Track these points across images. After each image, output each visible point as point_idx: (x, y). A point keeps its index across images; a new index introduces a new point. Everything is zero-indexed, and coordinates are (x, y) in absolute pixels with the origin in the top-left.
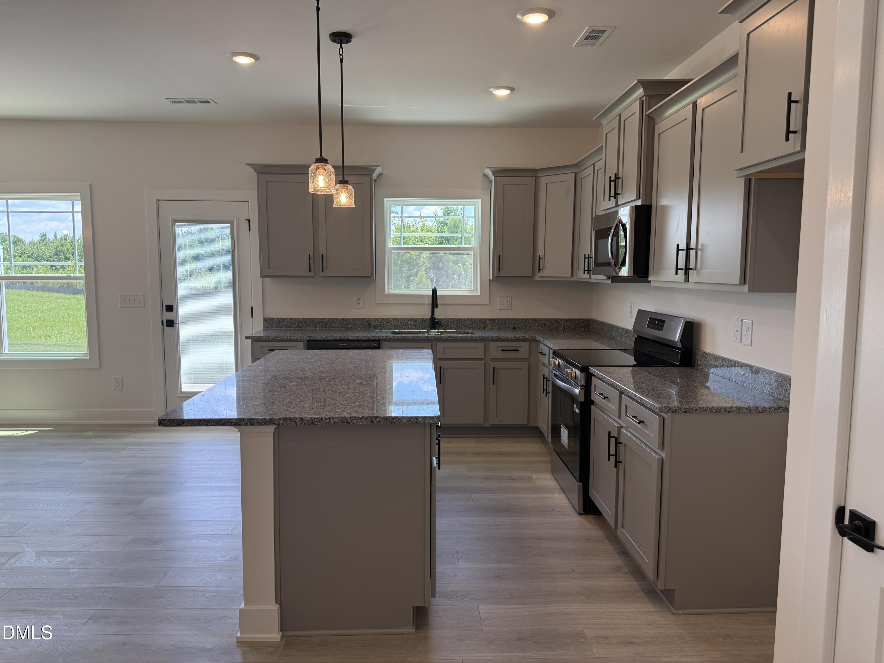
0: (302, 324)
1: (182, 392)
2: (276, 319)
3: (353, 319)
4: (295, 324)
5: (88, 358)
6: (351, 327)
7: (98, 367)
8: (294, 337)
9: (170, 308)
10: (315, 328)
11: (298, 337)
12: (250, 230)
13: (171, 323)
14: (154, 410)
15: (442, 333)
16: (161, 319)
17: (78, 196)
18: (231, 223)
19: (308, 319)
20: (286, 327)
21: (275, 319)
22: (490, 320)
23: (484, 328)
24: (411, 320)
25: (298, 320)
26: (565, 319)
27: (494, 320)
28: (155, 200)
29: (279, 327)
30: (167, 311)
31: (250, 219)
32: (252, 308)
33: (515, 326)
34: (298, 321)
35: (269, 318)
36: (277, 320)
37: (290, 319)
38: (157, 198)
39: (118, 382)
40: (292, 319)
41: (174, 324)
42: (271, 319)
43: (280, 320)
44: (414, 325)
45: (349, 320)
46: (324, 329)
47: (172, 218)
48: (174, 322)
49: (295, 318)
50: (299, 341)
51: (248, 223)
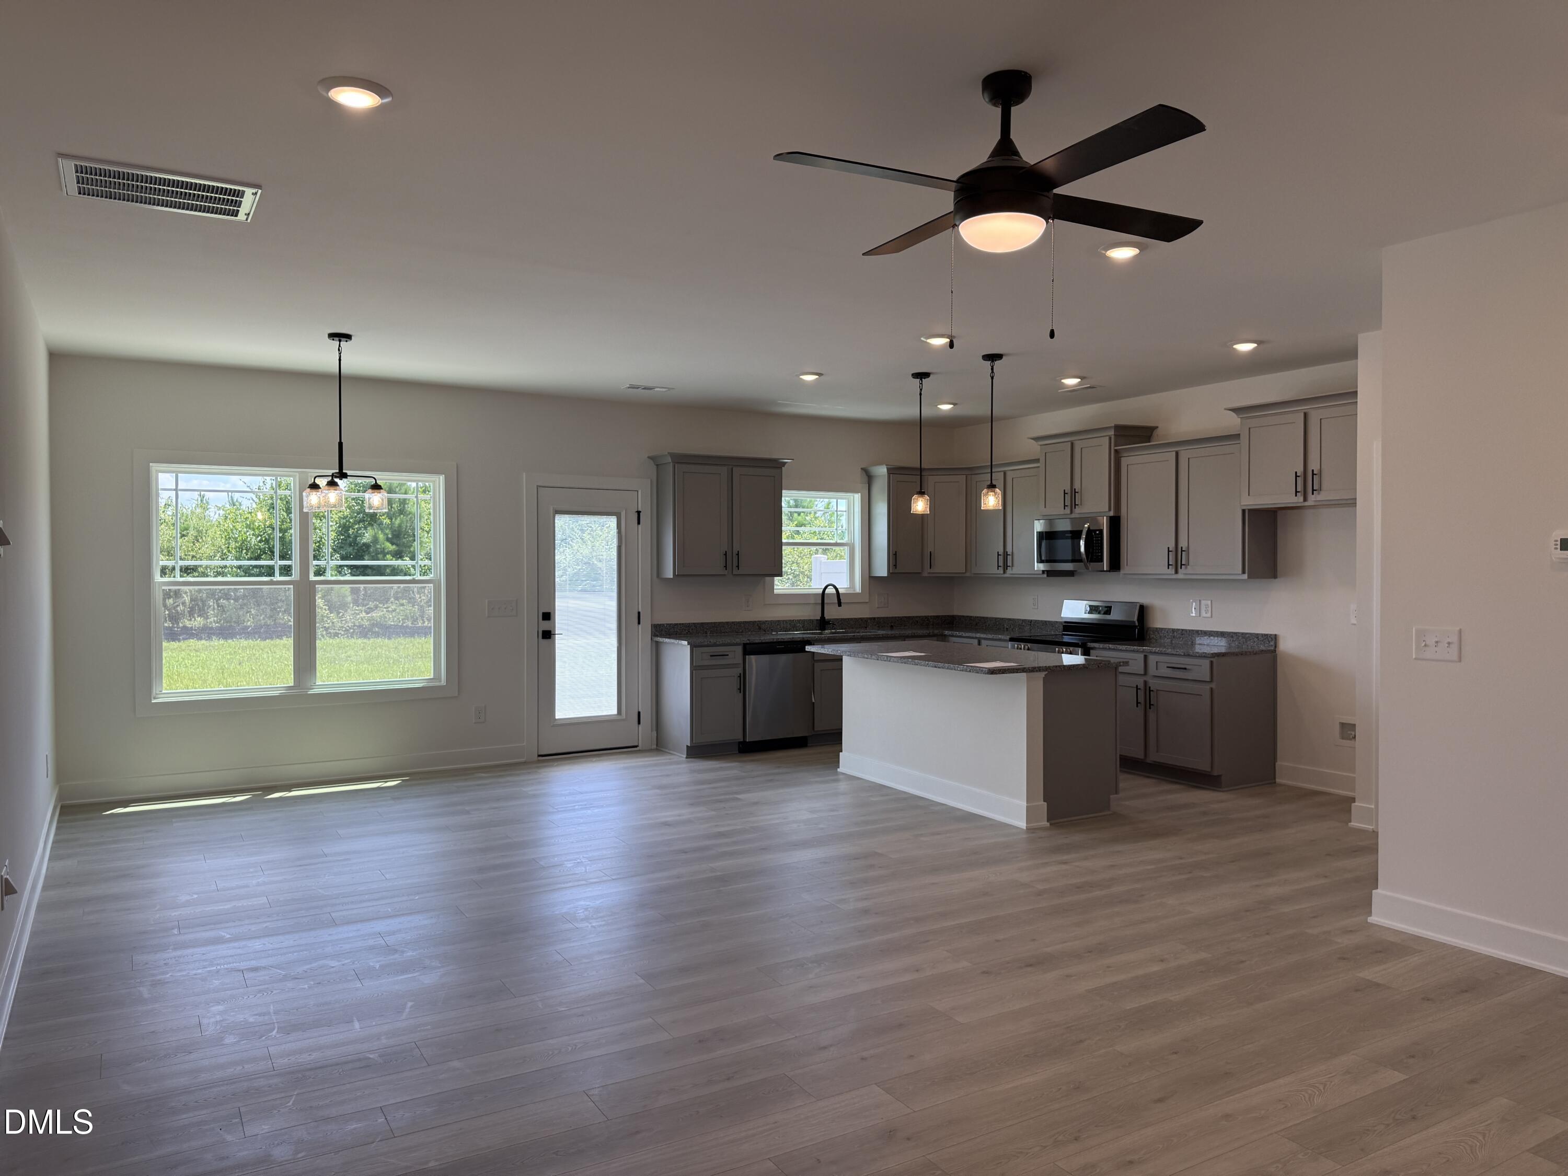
1: (556, 720)
2: (665, 625)
3: (744, 622)
4: (685, 630)
5: (442, 683)
6: (742, 632)
7: (458, 694)
9: (547, 616)
12: (639, 523)
13: (548, 635)
14: (522, 745)
15: (833, 633)
16: (534, 630)
18: (618, 514)
19: (698, 624)
20: (676, 634)
22: (871, 619)
23: (866, 628)
24: (799, 621)
26: (934, 616)
27: (874, 618)
28: (536, 487)
29: (668, 635)
30: (540, 620)
31: (640, 510)
32: (639, 613)
33: (892, 624)
34: (688, 626)
35: (658, 624)
37: (680, 624)
38: (537, 485)
39: (480, 712)
40: (683, 624)
41: (552, 635)
42: (660, 625)
43: (669, 626)
44: (803, 627)
45: (740, 623)
46: (715, 634)
47: (552, 509)
48: (550, 633)
49: (685, 623)
50: (737, 644)
51: (637, 515)
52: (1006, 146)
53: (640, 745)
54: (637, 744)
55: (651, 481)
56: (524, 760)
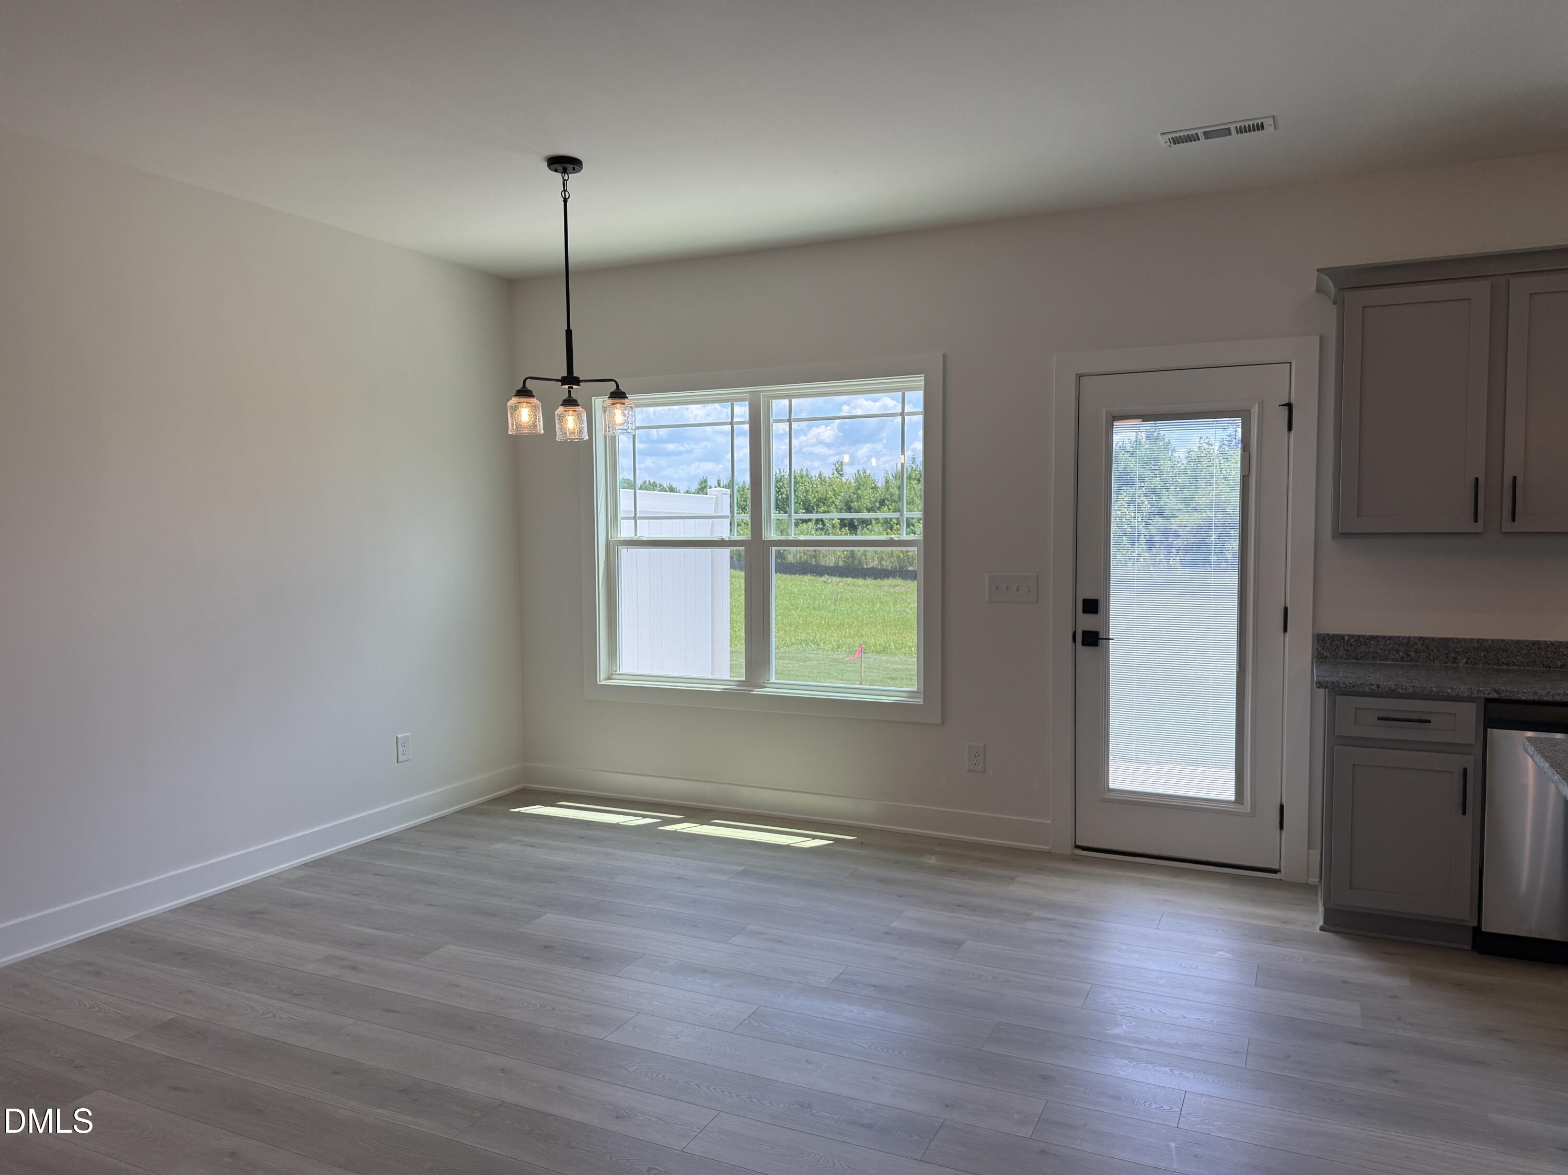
0: (1416, 651)
1: (1110, 789)
2: (1346, 638)
4: (1397, 651)
5: (920, 701)
7: (940, 722)
8: (1452, 689)
9: (1092, 606)
10: (1454, 662)
11: (1462, 689)
12: (1290, 428)
13: (1092, 639)
14: (1049, 822)
16: (1073, 628)
17: (920, 380)
18: (1244, 415)
19: (1434, 639)
20: (1373, 657)
21: (1343, 638)
25: (1405, 641)
28: (1074, 376)
29: (1354, 658)
30: (1085, 611)
31: (1293, 401)
32: (1286, 609)
34: (1407, 644)
35: (1328, 634)
36: (1348, 640)
37: (1383, 638)
38: (1077, 373)
39: (977, 755)
40: (1391, 638)
41: (1101, 641)
42: (1333, 637)
43: (1357, 641)
47: (1107, 412)
48: (1100, 637)
49: (1399, 637)
50: (1469, 699)
51: (1287, 412)
53: (1282, 870)
54: (1277, 867)
55: (1322, 339)
56: (1047, 848)
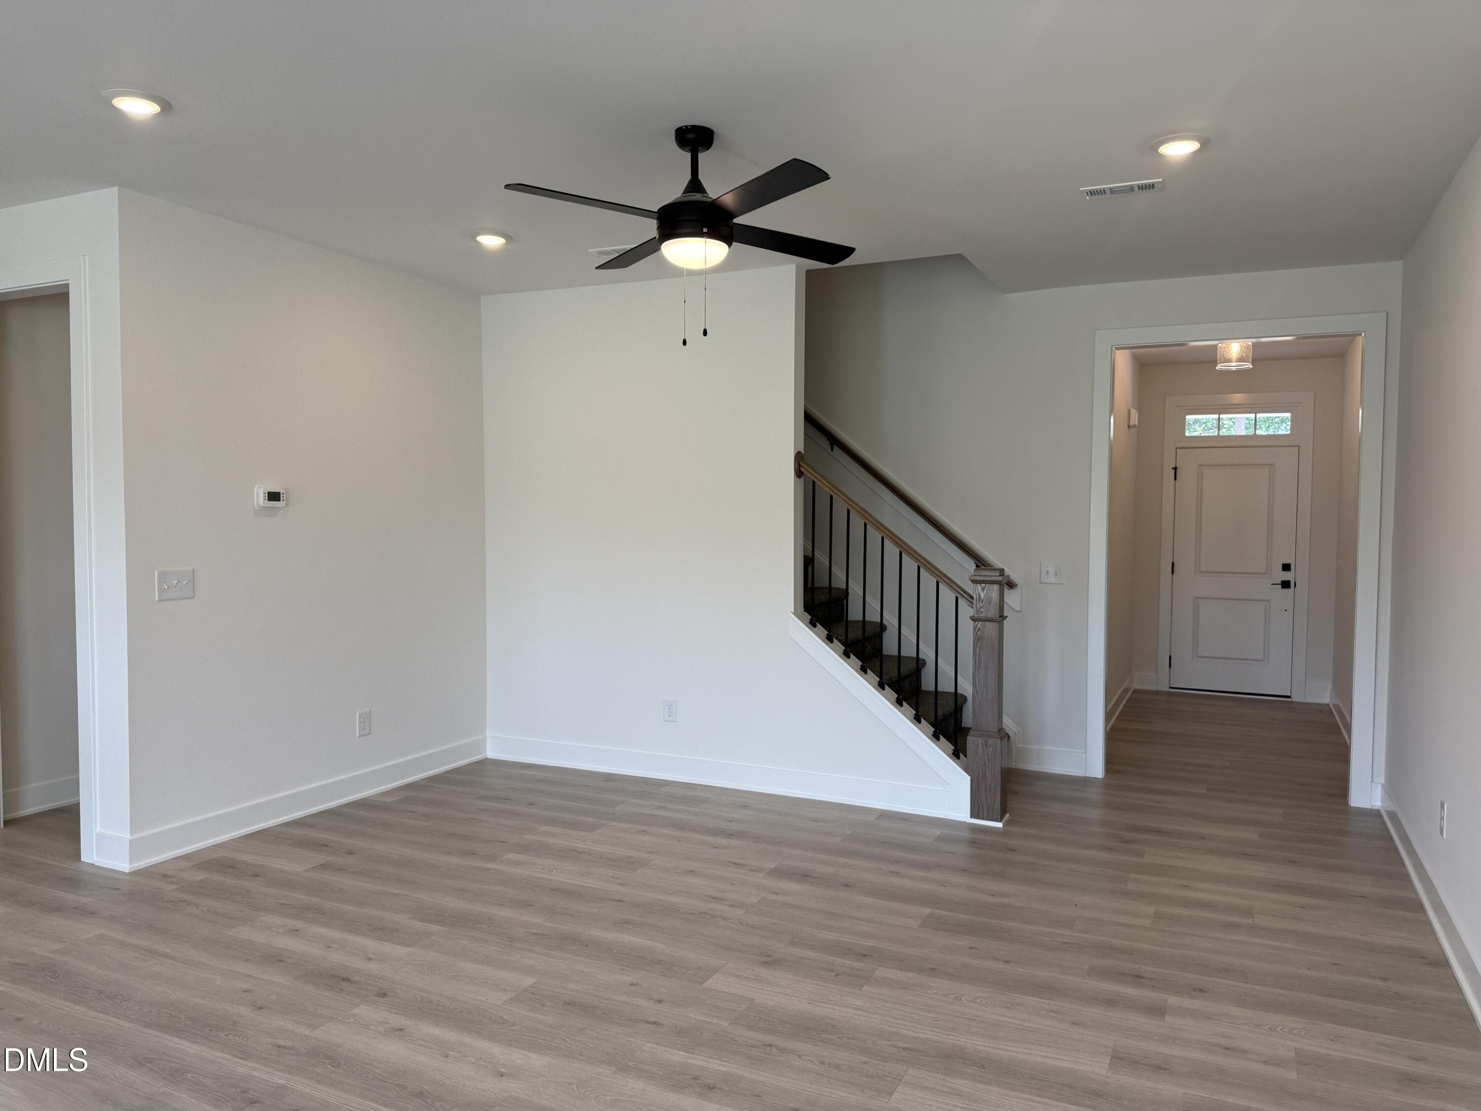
52: (695, 185)
